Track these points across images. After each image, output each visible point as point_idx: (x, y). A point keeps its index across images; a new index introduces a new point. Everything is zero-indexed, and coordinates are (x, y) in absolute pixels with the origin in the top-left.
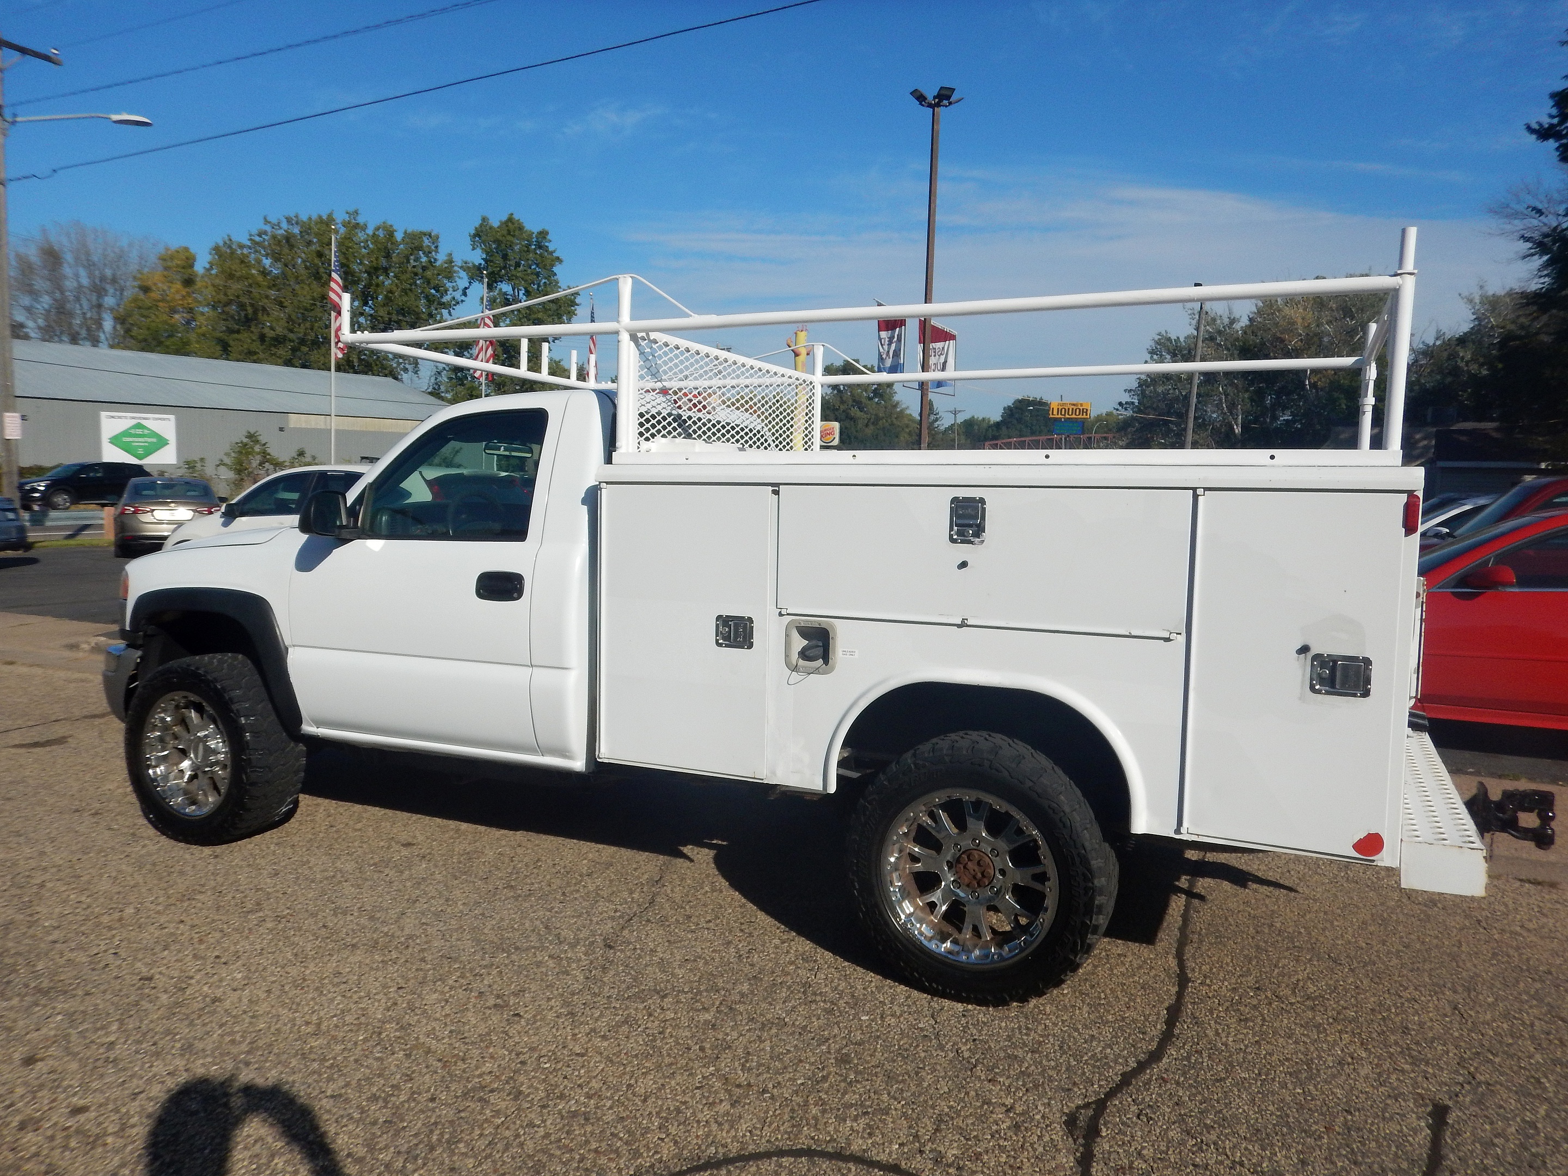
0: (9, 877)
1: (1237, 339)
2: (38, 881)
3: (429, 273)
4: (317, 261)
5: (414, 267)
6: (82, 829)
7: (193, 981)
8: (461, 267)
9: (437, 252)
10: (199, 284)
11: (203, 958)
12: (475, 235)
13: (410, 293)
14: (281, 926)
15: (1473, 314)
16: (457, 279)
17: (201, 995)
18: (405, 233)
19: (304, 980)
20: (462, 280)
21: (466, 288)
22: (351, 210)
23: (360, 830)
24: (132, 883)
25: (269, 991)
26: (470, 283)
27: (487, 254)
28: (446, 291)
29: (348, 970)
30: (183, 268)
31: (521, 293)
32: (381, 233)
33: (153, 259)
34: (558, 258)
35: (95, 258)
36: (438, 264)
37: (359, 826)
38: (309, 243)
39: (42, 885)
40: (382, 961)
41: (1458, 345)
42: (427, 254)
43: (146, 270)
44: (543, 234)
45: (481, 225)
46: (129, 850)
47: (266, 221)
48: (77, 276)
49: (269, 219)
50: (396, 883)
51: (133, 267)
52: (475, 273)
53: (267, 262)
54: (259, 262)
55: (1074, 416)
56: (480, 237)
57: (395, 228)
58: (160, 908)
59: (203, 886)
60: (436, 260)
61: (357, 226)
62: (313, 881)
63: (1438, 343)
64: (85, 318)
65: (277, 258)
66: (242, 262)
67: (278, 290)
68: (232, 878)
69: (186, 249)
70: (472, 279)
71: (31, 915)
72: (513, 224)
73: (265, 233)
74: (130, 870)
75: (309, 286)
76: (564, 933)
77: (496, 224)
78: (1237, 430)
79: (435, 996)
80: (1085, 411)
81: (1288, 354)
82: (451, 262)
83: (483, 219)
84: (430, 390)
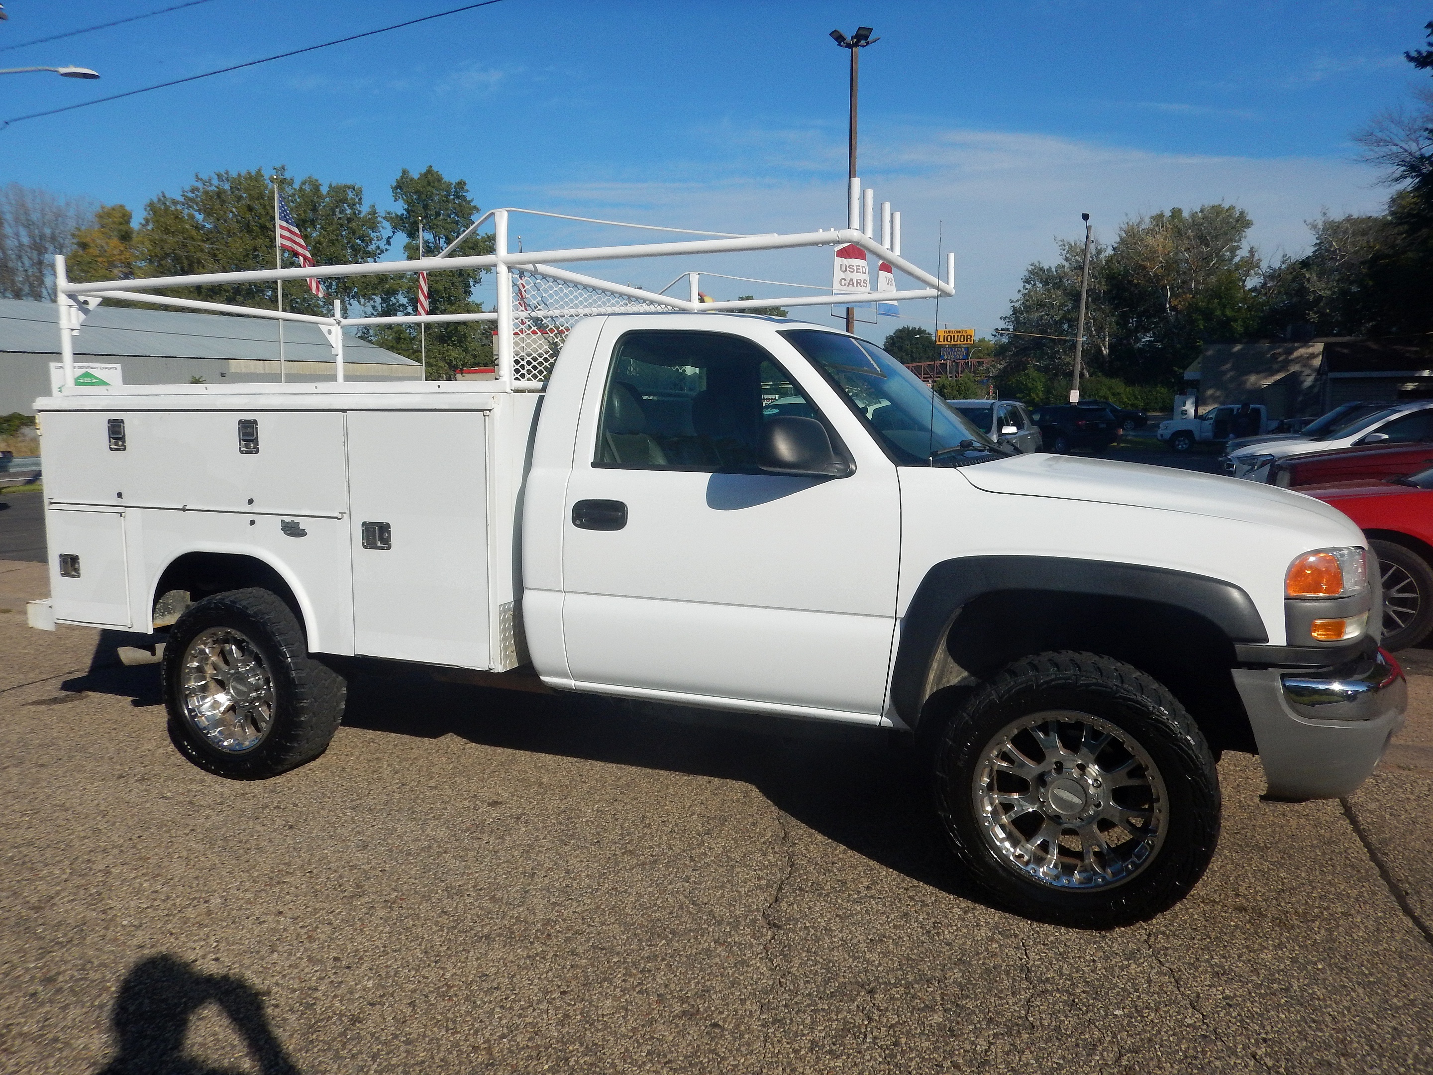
0: (67, 862)
1: (1103, 268)
2: (102, 867)
3: (353, 225)
4: (248, 216)
5: (340, 218)
6: (132, 798)
7: (319, 994)
8: (385, 218)
9: (360, 204)
10: (135, 239)
11: (320, 961)
12: (396, 188)
13: (337, 243)
14: (395, 914)
15: (1317, 239)
16: (381, 229)
17: (335, 1013)
18: (330, 186)
19: (450, 987)
20: (386, 230)
21: (389, 238)
22: (279, 166)
23: (436, 787)
24: (208, 865)
25: (412, 1004)
26: (394, 232)
27: (409, 204)
28: (371, 240)
29: (493, 970)
30: (121, 224)
31: (442, 241)
32: (307, 188)
33: (90, 216)
34: (475, 207)
35: (35, 216)
36: (361, 216)
37: (432, 783)
38: (239, 198)
39: (107, 872)
40: (528, 957)
41: (1302, 268)
42: (352, 206)
43: (83, 227)
44: (461, 185)
45: (402, 177)
46: (191, 822)
47: (198, 179)
48: (17, 235)
49: (200, 176)
50: (501, 853)
51: (72, 224)
52: (398, 222)
53: (200, 217)
54: (192, 217)
55: (959, 342)
56: (401, 189)
57: (320, 182)
58: (249, 895)
59: (288, 864)
60: (360, 212)
61: (284, 181)
62: (409, 854)
63: (1284, 266)
64: (27, 276)
65: (208, 213)
66: (177, 217)
67: (212, 243)
68: (318, 854)
69: (122, 206)
70: (395, 228)
71: (104, 912)
72: (432, 175)
73: (197, 189)
74: (200, 847)
75: (241, 238)
76: (717, 910)
77: (416, 176)
78: (1105, 351)
79: (608, 1003)
80: (969, 337)
81: (1150, 280)
82: (375, 213)
83: (405, 172)
84: (359, 334)
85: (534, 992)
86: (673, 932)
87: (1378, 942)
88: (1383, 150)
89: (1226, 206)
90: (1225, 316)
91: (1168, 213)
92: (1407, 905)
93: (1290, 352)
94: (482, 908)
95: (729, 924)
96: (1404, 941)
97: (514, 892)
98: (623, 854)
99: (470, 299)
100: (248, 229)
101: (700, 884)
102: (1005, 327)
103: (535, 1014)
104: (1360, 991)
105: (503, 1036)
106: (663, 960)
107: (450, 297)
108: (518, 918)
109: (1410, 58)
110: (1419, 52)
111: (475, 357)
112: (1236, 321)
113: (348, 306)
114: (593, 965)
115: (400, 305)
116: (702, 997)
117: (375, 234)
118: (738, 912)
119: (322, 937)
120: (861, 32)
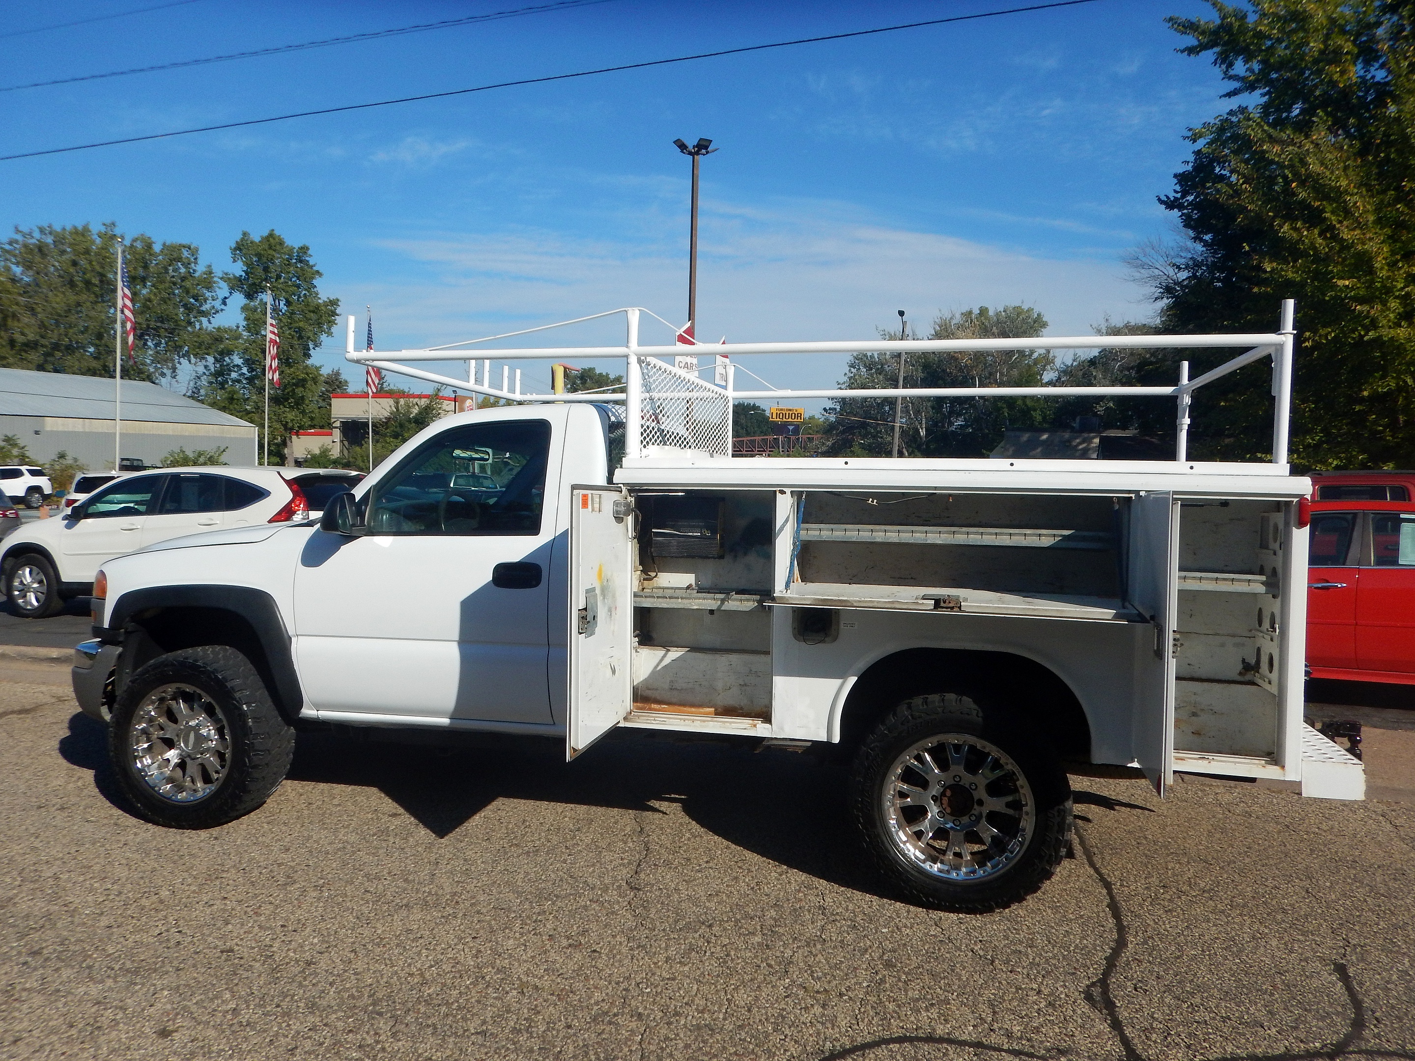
3: (187, 284)
4: (72, 270)
5: (173, 277)
8: (221, 278)
9: (196, 263)
12: (236, 249)
13: (169, 302)
16: (217, 289)
18: (164, 244)
20: (222, 290)
21: (226, 298)
22: (108, 222)
26: (231, 293)
27: (248, 265)
28: (206, 300)
31: (282, 303)
32: (139, 245)
34: (318, 272)
36: (197, 275)
38: (63, 252)
41: (1089, 366)
42: (187, 265)
44: (304, 249)
45: (242, 240)
47: (17, 231)
49: (20, 229)
52: (236, 284)
53: (18, 270)
55: (790, 420)
56: (240, 250)
57: (153, 240)
63: (1075, 364)
67: (30, 297)
70: (232, 289)
72: (274, 239)
73: (17, 242)
75: (63, 293)
76: (590, 880)
77: (257, 239)
78: (923, 433)
79: (511, 942)
80: (799, 415)
81: (961, 370)
82: (211, 273)
83: (245, 234)
84: (188, 394)
85: (451, 939)
86: (557, 896)
88: (1145, 273)
89: (1025, 307)
90: (1026, 405)
91: (976, 311)
94: (398, 887)
95: (600, 889)
97: (424, 875)
98: (510, 846)
99: (309, 362)
100: (72, 284)
101: (575, 864)
102: (832, 406)
103: (454, 952)
105: (432, 966)
106: (550, 914)
107: (287, 359)
108: (430, 893)
109: (1161, 201)
110: (1168, 197)
111: (312, 419)
112: (1035, 410)
113: (178, 365)
114: (495, 919)
115: (234, 366)
116: (582, 935)
117: (210, 294)
118: (606, 881)
119: (267, 912)
120: (701, 143)
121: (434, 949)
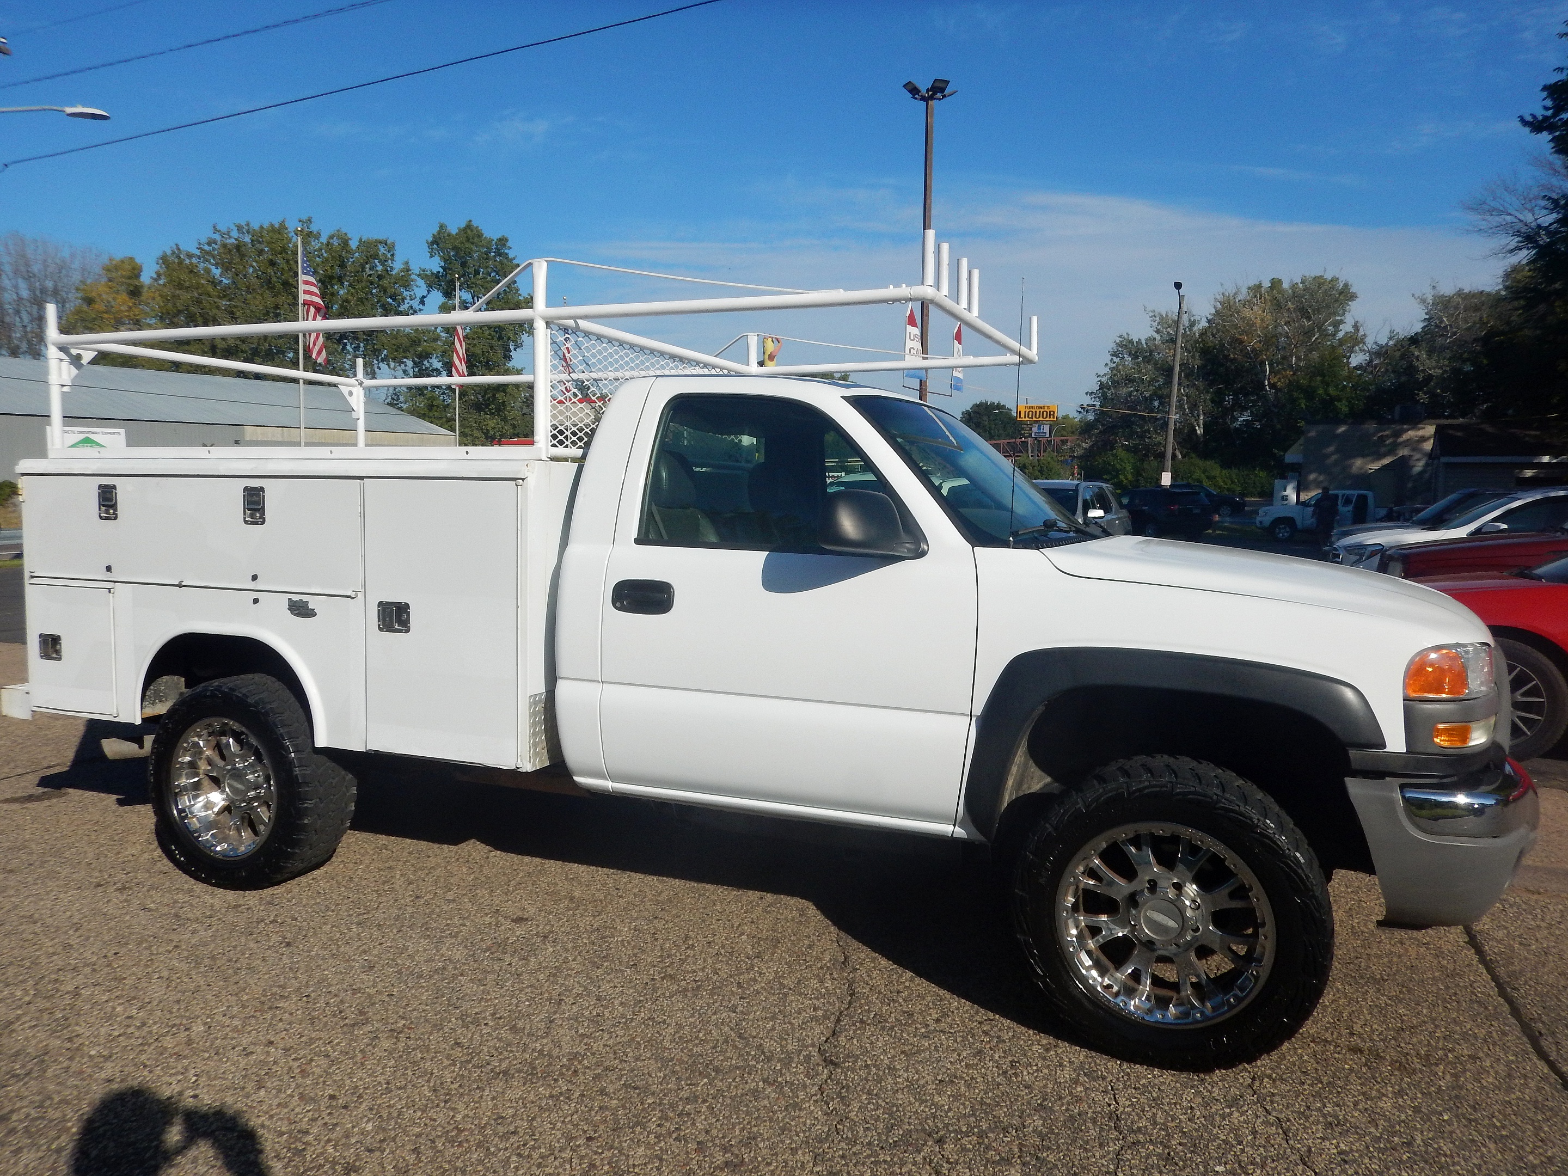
1: (1197, 341)
3: (385, 282)
4: (270, 270)
5: (370, 275)
8: (419, 275)
9: (393, 260)
10: (145, 294)
12: (432, 243)
13: (366, 302)
15: (1426, 314)
16: (415, 288)
18: (360, 241)
20: (420, 288)
21: (424, 297)
22: (304, 218)
23: (454, 901)
26: (429, 291)
27: (446, 261)
28: (403, 299)
30: (130, 278)
32: (335, 242)
33: (97, 270)
35: (36, 268)
36: (394, 273)
37: (450, 895)
38: (261, 252)
40: (551, 1096)
41: (1410, 345)
42: (383, 262)
43: (89, 281)
44: (503, 241)
45: (439, 232)
47: (216, 230)
48: (16, 287)
49: (218, 228)
50: (525, 976)
51: (76, 277)
52: (434, 281)
53: (216, 272)
54: (208, 271)
55: (1041, 419)
56: (438, 244)
57: (349, 236)
60: (392, 268)
61: (310, 234)
63: (1391, 343)
64: (26, 332)
65: (226, 269)
66: (191, 272)
67: (230, 300)
69: (132, 259)
70: (430, 286)
72: (472, 231)
73: (215, 242)
75: (262, 295)
76: (767, 1044)
77: (454, 231)
78: (1199, 431)
79: (641, 1151)
80: (1052, 414)
81: (1247, 355)
82: (408, 270)
83: (441, 226)
84: (389, 400)
85: (556, 1138)
86: (717, 1070)
87: (1510, 1090)
88: (1496, 220)
89: (1328, 276)
90: (1328, 395)
91: (1267, 284)
92: (1542, 1047)
93: (1398, 434)
94: (500, 1040)
95: (780, 1060)
96: (1539, 1089)
97: (538, 1021)
98: (663, 979)
99: (510, 364)
100: (269, 284)
101: (749, 1014)
102: (1091, 402)
103: (556, 1163)
104: (1492, 1146)
106: (704, 1101)
107: (487, 362)
108: (541, 1052)
109: (1524, 122)
110: (1534, 116)
111: (514, 427)
112: (1340, 400)
113: (377, 370)
114: (624, 1107)
115: (433, 370)
116: (747, 1145)
117: (407, 293)
118: (790, 1047)
119: (318, 1071)
120: (937, 84)
121: (529, 1156)
